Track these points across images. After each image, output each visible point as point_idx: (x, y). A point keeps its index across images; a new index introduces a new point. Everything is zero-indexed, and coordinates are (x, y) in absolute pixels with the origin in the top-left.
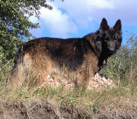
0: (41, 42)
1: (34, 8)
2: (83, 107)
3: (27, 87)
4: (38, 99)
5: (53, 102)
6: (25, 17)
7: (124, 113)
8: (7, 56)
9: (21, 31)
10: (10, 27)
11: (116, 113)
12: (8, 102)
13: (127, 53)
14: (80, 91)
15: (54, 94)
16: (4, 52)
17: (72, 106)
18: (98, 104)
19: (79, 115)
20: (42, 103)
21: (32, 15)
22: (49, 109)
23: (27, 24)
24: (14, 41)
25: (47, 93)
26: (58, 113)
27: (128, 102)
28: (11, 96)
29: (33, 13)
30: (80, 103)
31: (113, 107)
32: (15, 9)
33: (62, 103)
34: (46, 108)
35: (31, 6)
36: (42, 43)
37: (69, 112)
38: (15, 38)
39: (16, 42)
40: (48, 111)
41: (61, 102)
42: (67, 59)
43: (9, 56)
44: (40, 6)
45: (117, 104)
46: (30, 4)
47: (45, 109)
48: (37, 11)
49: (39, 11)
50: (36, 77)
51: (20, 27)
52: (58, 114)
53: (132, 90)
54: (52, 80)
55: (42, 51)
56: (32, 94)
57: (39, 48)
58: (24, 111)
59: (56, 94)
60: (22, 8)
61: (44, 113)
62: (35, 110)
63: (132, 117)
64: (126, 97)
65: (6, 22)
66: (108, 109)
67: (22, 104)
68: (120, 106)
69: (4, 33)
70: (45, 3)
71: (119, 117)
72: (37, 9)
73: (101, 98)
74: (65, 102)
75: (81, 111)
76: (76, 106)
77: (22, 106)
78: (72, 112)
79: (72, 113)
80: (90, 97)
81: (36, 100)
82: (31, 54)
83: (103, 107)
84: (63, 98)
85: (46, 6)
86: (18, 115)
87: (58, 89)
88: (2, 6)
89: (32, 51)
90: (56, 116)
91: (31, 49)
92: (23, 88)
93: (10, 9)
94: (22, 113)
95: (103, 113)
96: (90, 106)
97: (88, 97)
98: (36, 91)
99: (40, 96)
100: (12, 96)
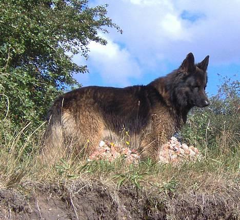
0: (86, 92)
1: (80, 43)
2: (154, 190)
3: (70, 162)
4: (86, 179)
5: (109, 183)
6: (67, 57)
7: (214, 196)
8: (40, 114)
9: (61, 77)
10: (44, 72)
11: (202, 197)
12: (41, 184)
13: (218, 106)
14: (149, 165)
15: (109, 170)
16: (36, 109)
17: (137, 187)
18: (175, 185)
19: (147, 201)
20: (93, 185)
21: (77, 53)
22: (102, 192)
23: (69, 67)
24: (49, 92)
25: (99, 170)
26: (116, 198)
27: (220, 180)
28: (46, 174)
29: (78, 51)
30: (148, 184)
31: (198, 189)
32: (51, 46)
33: (121, 184)
34: (99, 191)
35: (75, 40)
36: (88, 93)
37: (133, 198)
38: (51, 87)
39: (53, 94)
40: (102, 196)
41: (121, 181)
42: (126, 117)
43: (44, 114)
44: (88, 39)
45: (203, 184)
46: (74, 37)
47: (97, 193)
48: (84, 47)
49: (87, 47)
50: (83, 146)
51: (59, 71)
52: (117, 200)
53: (226, 163)
54: (108, 148)
55: (89, 105)
56: (77, 171)
57: (85, 101)
58: (66, 197)
59: (113, 171)
60: (61, 42)
61: (95, 199)
62: (82, 195)
63: (226, 203)
64: (217, 173)
65: (38, 64)
66: (190, 192)
67: (63, 186)
68: (208, 187)
69: (36, 81)
70: (96, 36)
71: (207, 202)
72: (84, 44)
73: (180, 175)
74: (127, 183)
75: (151, 195)
76: (143, 188)
77: (63, 189)
78: (137, 197)
79: (137, 199)
80: (163, 175)
81: (83, 180)
82: (73, 110)
83: (183, 189)
84: (123, 176)
85: (97, 40)
86: (57, 202)
87: (116, 163)
88: (32, 41)
89: (74, 106)
90: (114, 204)
91: (71, 104)
92: (64, 162)
93: (44, 45)
94: (63, 200)
95: (182, 198)
96: (163, 187)
97: (160, 175)
98: (84, 167)
99: (89, 174)
100: (49, 175)
